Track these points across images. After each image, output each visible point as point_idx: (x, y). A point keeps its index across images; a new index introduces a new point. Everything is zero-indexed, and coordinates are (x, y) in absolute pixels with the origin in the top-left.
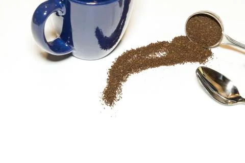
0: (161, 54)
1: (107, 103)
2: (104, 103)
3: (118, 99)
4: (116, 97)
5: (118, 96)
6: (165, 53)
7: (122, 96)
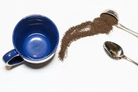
0: (87, 29)
1: (60, 60)
2: (59, 60)
3: (65, 57)
4: (65, 56)
5: (65, 55)
6: (89, 28)
7: (68, 55)
